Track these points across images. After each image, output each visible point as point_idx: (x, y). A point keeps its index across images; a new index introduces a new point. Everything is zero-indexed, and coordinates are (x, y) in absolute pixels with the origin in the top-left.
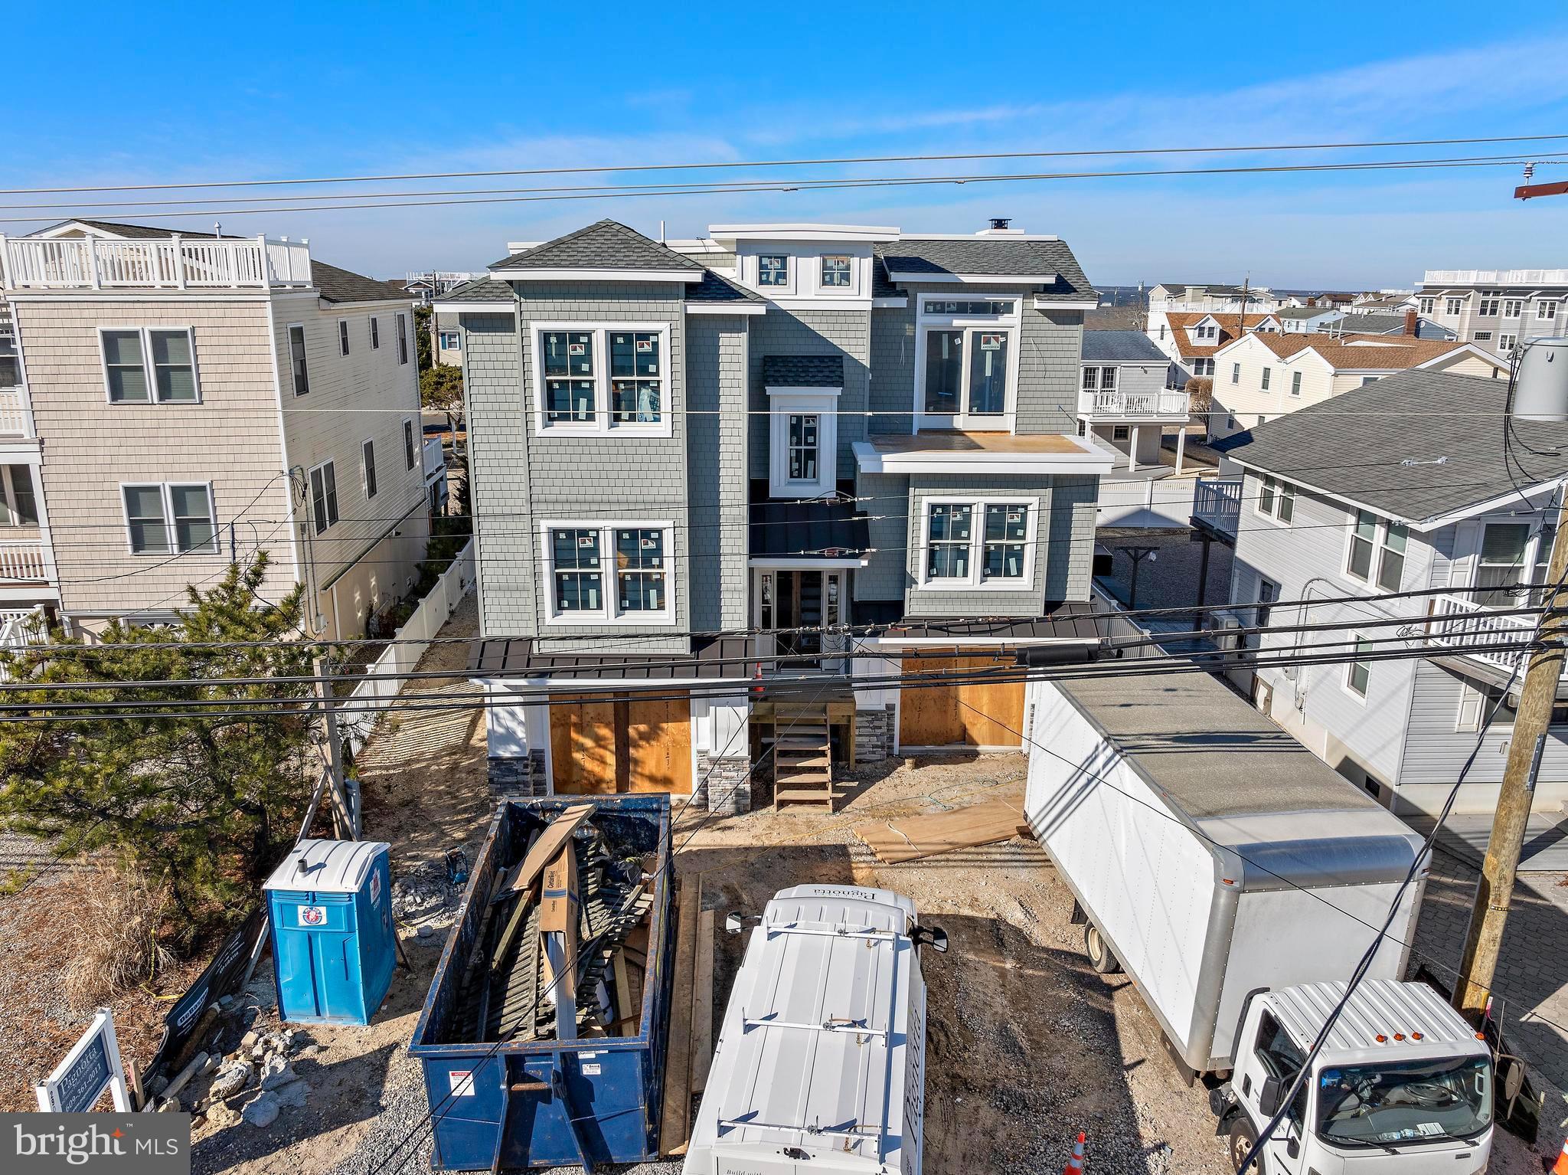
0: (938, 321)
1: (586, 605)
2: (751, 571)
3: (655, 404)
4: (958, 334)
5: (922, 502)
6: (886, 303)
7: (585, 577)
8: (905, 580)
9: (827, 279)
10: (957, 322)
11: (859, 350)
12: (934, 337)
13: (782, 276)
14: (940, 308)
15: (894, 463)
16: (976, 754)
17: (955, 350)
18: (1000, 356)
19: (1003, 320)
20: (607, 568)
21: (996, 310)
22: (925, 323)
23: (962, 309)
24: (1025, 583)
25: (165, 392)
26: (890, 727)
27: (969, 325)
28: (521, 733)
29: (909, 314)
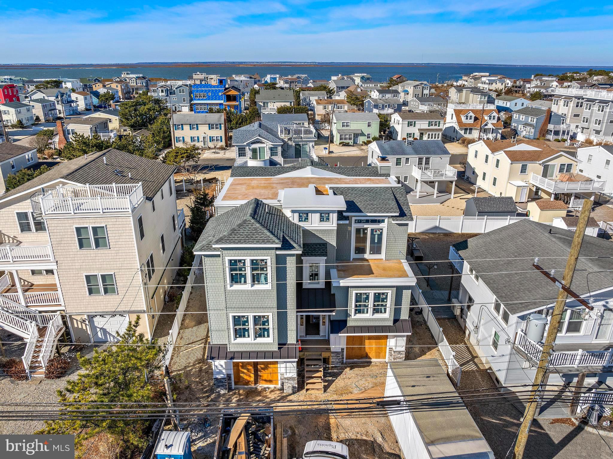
0: (359, 226)
1: (244, 336)
2: (297, 316)
3: (266, 279)
4: (366, 229)
5: (353, 294)
6: (341, 222)
7: (244, 329)
8: (347, 315)
9: (322, 220)
10: (366, 226)
11: (333, 241)
12: (358, 231)
13: (307, 219)
14: (360, 221)
15: (343, 283)
16: (371, 362)
17: (365, 234)
18: (380, 236)
19: (381, 225)
20: (251, 325)
21: (379, 222)
22: (355, 226)
23: (367, 221)
24: (386, 315)
25: (97, 245)
26: (343, 355)
27: (370, 227)
28: (224, 371)
29: (350, 225)
